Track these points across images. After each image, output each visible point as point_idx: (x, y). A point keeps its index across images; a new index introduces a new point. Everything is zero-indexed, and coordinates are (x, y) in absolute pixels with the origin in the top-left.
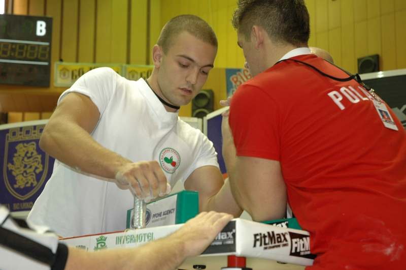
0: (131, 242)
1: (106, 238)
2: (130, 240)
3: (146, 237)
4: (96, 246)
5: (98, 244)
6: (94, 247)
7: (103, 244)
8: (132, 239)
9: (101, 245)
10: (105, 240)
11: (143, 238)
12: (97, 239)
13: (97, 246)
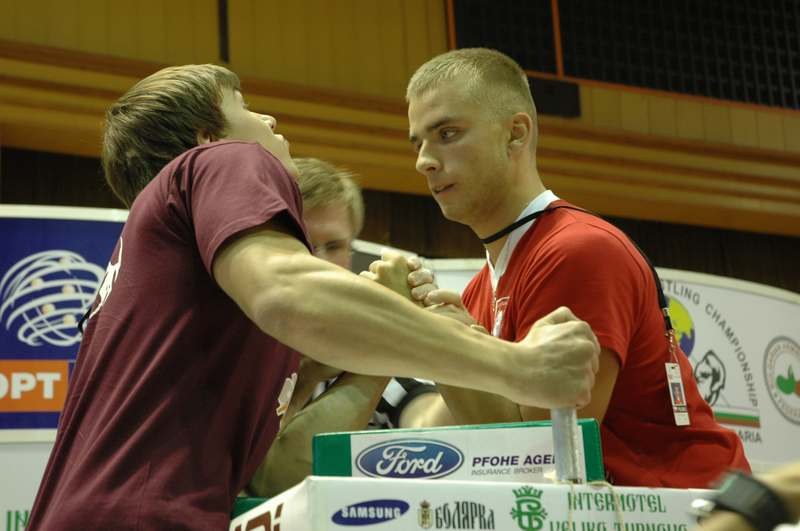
0: (608, 509)
1: (541, 492)
2: (604, 504)
3: (645, 504)
4: (516, 508)
5: (519, 503)
6: (510, 510)
7: (534, 505)
8: (610, 502)
9: (529, 507)
10: (539, 496)
11: (638, 504)
12: (515, 492)
13: (519, 507)
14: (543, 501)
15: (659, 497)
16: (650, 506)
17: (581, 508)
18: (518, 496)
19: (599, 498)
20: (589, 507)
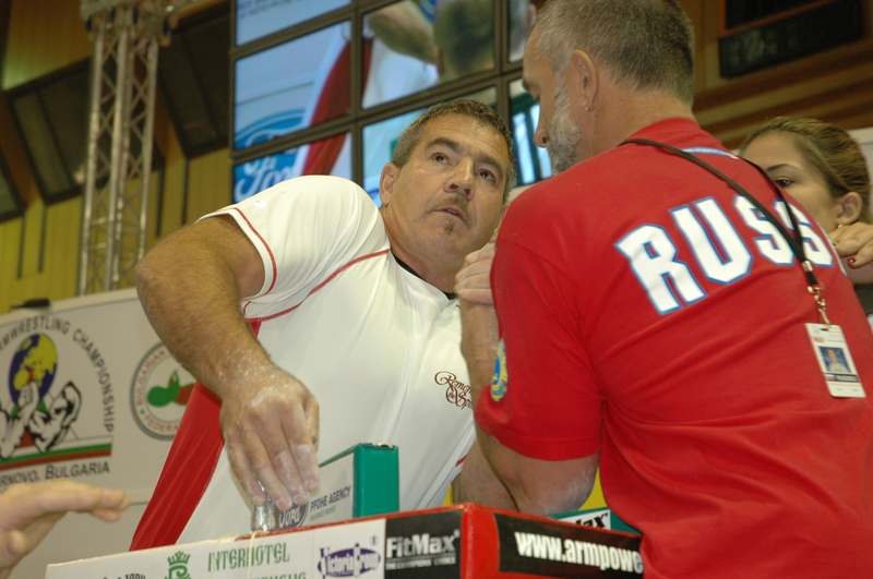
14: (188, 566)
15: (285, 545)
16: (275, 555)
17: (218, 568)
18: (171, 564)
19: (233, 554)
20: (224, 567)
